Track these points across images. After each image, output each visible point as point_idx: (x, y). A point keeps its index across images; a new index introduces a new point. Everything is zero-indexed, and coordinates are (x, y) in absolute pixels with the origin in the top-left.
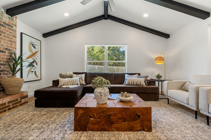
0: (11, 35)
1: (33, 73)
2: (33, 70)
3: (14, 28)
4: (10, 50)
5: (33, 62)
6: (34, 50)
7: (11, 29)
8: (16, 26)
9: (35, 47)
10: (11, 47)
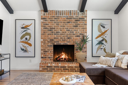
0: (83, 24)
1: (103, 50)
2: (102, 47)
3: (85, 19)
4: (82, 34)
5: (103, 40)
6: (103, 30)
7: (83, 21)
8: (86, 17)
9: (104, 27)
10: (83, 32)
